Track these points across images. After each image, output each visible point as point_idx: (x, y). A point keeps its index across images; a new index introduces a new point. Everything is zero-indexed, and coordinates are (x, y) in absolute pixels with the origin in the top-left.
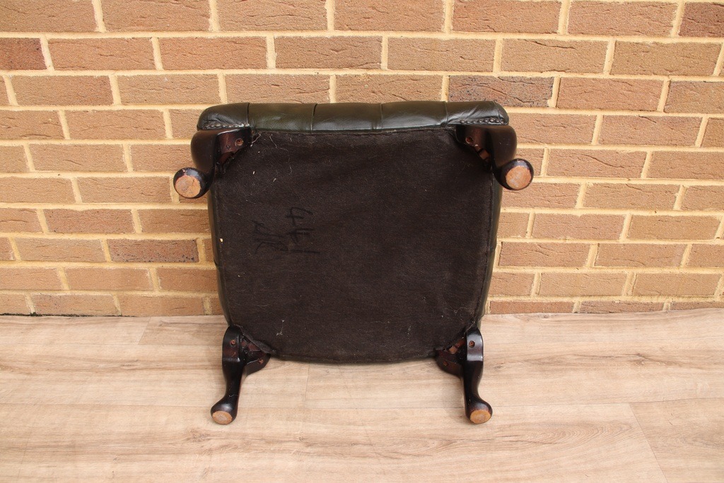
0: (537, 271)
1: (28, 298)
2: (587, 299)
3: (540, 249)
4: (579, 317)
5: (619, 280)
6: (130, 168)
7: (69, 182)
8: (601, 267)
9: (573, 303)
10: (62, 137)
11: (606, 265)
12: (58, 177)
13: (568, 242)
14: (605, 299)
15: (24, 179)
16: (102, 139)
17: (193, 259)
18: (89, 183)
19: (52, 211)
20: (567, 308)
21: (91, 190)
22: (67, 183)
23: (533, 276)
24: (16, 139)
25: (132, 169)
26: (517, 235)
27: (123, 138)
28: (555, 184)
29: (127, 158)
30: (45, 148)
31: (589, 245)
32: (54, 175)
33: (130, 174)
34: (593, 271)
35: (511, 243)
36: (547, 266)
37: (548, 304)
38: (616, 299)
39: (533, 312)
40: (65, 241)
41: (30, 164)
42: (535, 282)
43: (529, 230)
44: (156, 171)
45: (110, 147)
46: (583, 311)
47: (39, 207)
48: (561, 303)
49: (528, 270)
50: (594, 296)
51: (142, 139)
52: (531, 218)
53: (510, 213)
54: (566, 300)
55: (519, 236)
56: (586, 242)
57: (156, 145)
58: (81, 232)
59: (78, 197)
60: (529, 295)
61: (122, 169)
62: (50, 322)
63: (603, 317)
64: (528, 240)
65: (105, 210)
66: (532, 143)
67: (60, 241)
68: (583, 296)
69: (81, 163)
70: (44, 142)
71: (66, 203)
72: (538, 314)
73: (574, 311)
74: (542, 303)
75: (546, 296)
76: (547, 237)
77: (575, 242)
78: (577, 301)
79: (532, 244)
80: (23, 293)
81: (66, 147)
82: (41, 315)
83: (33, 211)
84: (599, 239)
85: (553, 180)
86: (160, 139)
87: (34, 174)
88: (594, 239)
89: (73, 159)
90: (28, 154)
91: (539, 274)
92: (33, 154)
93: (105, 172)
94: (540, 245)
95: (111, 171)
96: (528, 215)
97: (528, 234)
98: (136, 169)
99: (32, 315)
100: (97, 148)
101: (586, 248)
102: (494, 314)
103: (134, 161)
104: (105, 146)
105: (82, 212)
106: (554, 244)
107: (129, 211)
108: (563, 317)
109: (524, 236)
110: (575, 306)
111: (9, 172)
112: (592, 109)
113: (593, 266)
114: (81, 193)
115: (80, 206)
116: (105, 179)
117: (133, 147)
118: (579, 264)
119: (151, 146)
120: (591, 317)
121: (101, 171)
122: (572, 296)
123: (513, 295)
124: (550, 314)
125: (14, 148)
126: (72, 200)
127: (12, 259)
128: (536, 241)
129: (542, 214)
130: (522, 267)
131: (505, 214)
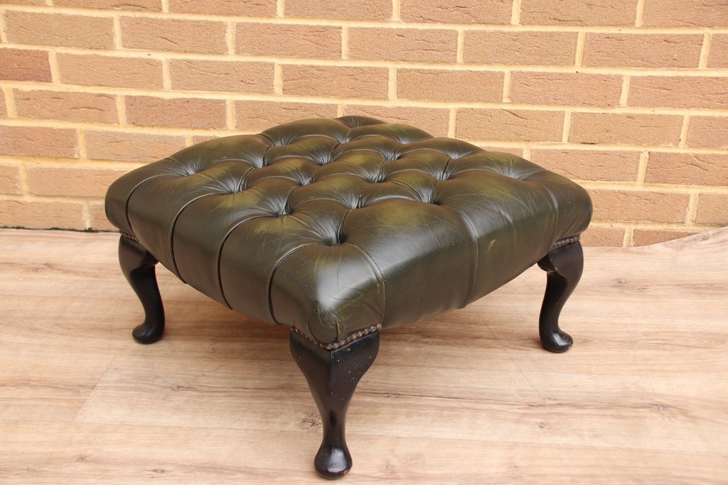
0: (694, 191)
1: (85, 208)
3: (694, 162)
6: (231, 51)
7: (159, 64)
10: (160, 10)
12: (151, 53)
15: (108, 58)
16: (205, 13)
18: (183, 66)
19: (135, 98)
21: (183, 76)
22: (156, 65)
23: (687, 197)
24: (106, 9)
25: (234, 51)
26: (668, 143)
27: (229, 14)
28: (717, 78)
29: (230, 38)
30: (138, 22)
32: (142, 54)
33: (231, 57)
35: (660, 154)
36: (705, 184)
40: (145, 136)
41: (117, 40)
42: (691, 206)
43: (683, 137)
44: (261, 55)
45: (214, 23)
47: (120, 93)
49: (681, 189)
51: (249, 16)
52: (686, 122)
53: (660, 116)
55: (671, 145)
57: (265, 24)
58: (164, 126)
59: (167, 82)
60: (683, 223)
61: (222, 51)
62: (110, 237)
64: (682, 149)
65: (196, 99)
66: (689, 26)
67: (138, 136)
69: (177, 41)
70: (138, 15)
71: (152, 89)
75: (704, 224)
76: (706, 146)
79: (687, 156)
80: (81, 202)
81: (162, 22)
82: (97, 231)
83: (112, 98)
85: (714, 73)
86: (270, 17)
87: (120, 52)
89: (169, 36)
90: (117, 29)
91: (695, 195)
92: (123, 28)
93: (202, 53)
94: (697, 157)
95: (210, 53)
96: (682, 117)
97: (682, 142)
98: (238, 52)
99: (86, 231)
100: (197, 24)
102: (638, 246)
103: (238, 42)
104: (208, 22)
105: (170, 101)
106: (715, 155)
107: (224, 101)
109: (676, 145)
111: (91, 48)
114: (172, 78)
115: (167, 94)
116: (202, 62)
117: (239, 25)
119: (258, 24)
121: (198, 53)
123: (662, 223)
125: (102, 20)
126: (159, 86)
127: (76, 156)
128: (691, 151)
129: (699, 117)
130: (674, 185)
131: (653, 115)
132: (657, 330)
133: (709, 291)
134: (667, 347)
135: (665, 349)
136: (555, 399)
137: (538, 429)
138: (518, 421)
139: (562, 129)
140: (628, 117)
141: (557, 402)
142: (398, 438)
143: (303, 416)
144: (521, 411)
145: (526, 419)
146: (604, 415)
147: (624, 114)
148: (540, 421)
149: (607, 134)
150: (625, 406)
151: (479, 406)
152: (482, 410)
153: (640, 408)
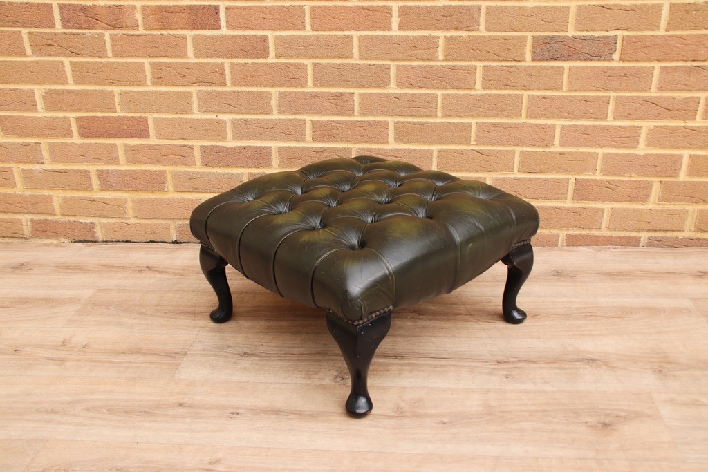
0: (607, 206)
1: (173, 226)
2: (653, 234)
3: (607, 186)
4: (646, 249)
5: (681, 215)
6: (275, 112)
7: (224, 122)
8: (663, 203)
9: (640, 237)
10: (225, 84)
11: (669, 201)
12: (219, 115)
13: (633, 179)
14: (669, 234)
15: (189, 119)
16: (256, 86)
18: (241, 123)
19: (207, 147)
20: (635, 242)
21: (241, 130)
22: (221, 123)
23: (602, 211)
24: (187, 85)
25: (277, 112)
26: (588, 172)
27: (273, 86)
28: (620, 127)
29: (274, 103)
30: (209, 93)
31: (652, 182)
32: (213, 116)
33: (275, 116)
34: (657, 207)
35: (583, 180)
36: (615, 201)
37: (617, 237)
38: (680, 235)
40: (214, 174)
41: (195, 107)
42: (605, 217)
43: (598, 167)
44: (296, 114)
45: (263, 92)
46: (649, 245)
47: (197, 144)
48: (629, 237)
49: (598, 205)
50: (659, 231)
51: (288, 87)
52: (600, 157)
53: (582, 153)
54: (633, 234)
55: (590, 173)
56: (649, 179)
57: (299, 92)
58: (228, 166)
59: (230, 135)
60: (600, 229)
61: (269, 112)
62: (190, 247)
63: (669, 250)
64: (598, 176)
65: (250, 147)
66: (600, 90)
67: (209, 174)
68: (649, 230)
69: (237, 106)
70: (210, 88)
71: (219, 140)
73: (641, 244)
74: (612, 237)
75: (615, 230)
76: (614, 174)
77: (639, 179)
78: (644, 236)
79: (602, 181)
80: (170, 222)
81: (226, 93)
82: (181, 243)
83: (191, 147)
84: (661, 176)
85: (618, 123)
86: (303, 87)
87: (197, 115)
88: (657, 176)
89: (231, 103)
90: (195, 99)
91: (608, 208)
92: (199, 98)
93: (255, 114)
94: (608, 182)
95: (260, 113)
96: (598, 154)
97: (598, 172)
98: (280, 112)
99: (173, 243)
100: (251, 93)
101: (649, 186)
102: (569, 246)
103: (280, 105)
104: (258, 92)
105: (232, 148)
106: (621, 181)
107: (270, 148)
108: (630, 249)
109: (594, 174)
110: (642, 240)
111: (177, 113)
112: (650, 60)
113: (657, 202)
114: (233, 132)
115: (230, 144)
116: (254, 120)
117: (280, 93)
118: (644, 200)
119: (294, 92)
120: (658, 250)
121: (252, 114)
122: (639, 230)
123: (586, 229)
124: (619, 247)
125: (185, 93)
126: (224, 138)
127: (166, 189)
128: (605, 178)
129: (609, 154)
130: (593, 202)
131: (577, 152)
132: (586, 306)
133: (620, 277)
134: (592, 318)
135: (591, 320)
136: (516, 357)
137: (504, 379)
138: (490, 374)
139: (514, 163)
140: (560, 154)
141: (517, 359)
142: (405, 388)
143: (336, 374)
144: (492, 366)
145: (496, 372)
146: (551, 368)
147: (557, 152)
148: (505, 373)
149: (546, 166)
150: (565, 361)
151: (461, 364)
152: (464, 366)
153: (576, 361)
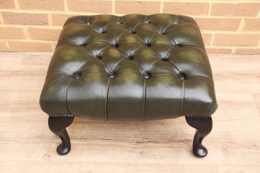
2: (239, 47)
3: (214, 21)
4: (234, 56)
5: (256, 37)
8: (246, 31)
9: (232, 49)
11: (250, 29)
13: (229, 18)
14: (248, 48)
17: (46, 23)
20: (228, 52)
23: (211, 35)
26: (203, 14)
31: (241, 19)
34: (243, 33)
35: (200, 18)
36: (218, 30)
37: (219, 50)
38: (255, 48)
39: (211, 53)
42: (212, 38)
43: (209, 11)
46: (237, 53)
48: (225, 49)
49: (209, 32)
50: (243, 46)
52: (211, 5)
53: (200, 3)
54: (228, 48)
55: (204, 15)
56: (239, 18)
60: (209, 45)
63: (247, 57)
64: (209, 17)
68: (237, 46)
72: (213, 54)
73: (232, 53)
74: (216, 49)
75: (217, 45)
76: (219, 15)
77: (233, 18)
78: (234, 48)
79: (211, 19)
84: (246, 16)
88: (244, 16)
91: (214, 34)
94: (215, 19)
96: (209, 4)
97: (209, 14)
101: (239, 21)
106: (222, 19)
108: (226, 56)
109: (207, 15)
110: (233, 51)
113: (243, 30)
118: (235, 29)
120: (241, 56)
122: (231, 46)
124: (219, 55)
128: (213, 17)
129: (216, 3)
130: (206, 31)
131: (197, 3)
137: (139, 156)
138: (132, 151)
139: (160, 9)
140: (187, 4)
141: (148, 140)
142: (83, 163)
143: (45, 152)
144: (134, 146)
145: (135, 150)
146: (166, 147)
147: (185, 2)
148: (140, 151)
149: (179, 11)
150: (175, 141)
151: (117, 144)
152: (118, 146)
153: (180, 142)
